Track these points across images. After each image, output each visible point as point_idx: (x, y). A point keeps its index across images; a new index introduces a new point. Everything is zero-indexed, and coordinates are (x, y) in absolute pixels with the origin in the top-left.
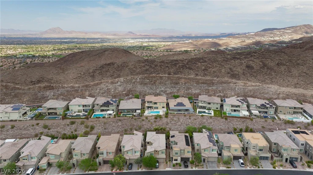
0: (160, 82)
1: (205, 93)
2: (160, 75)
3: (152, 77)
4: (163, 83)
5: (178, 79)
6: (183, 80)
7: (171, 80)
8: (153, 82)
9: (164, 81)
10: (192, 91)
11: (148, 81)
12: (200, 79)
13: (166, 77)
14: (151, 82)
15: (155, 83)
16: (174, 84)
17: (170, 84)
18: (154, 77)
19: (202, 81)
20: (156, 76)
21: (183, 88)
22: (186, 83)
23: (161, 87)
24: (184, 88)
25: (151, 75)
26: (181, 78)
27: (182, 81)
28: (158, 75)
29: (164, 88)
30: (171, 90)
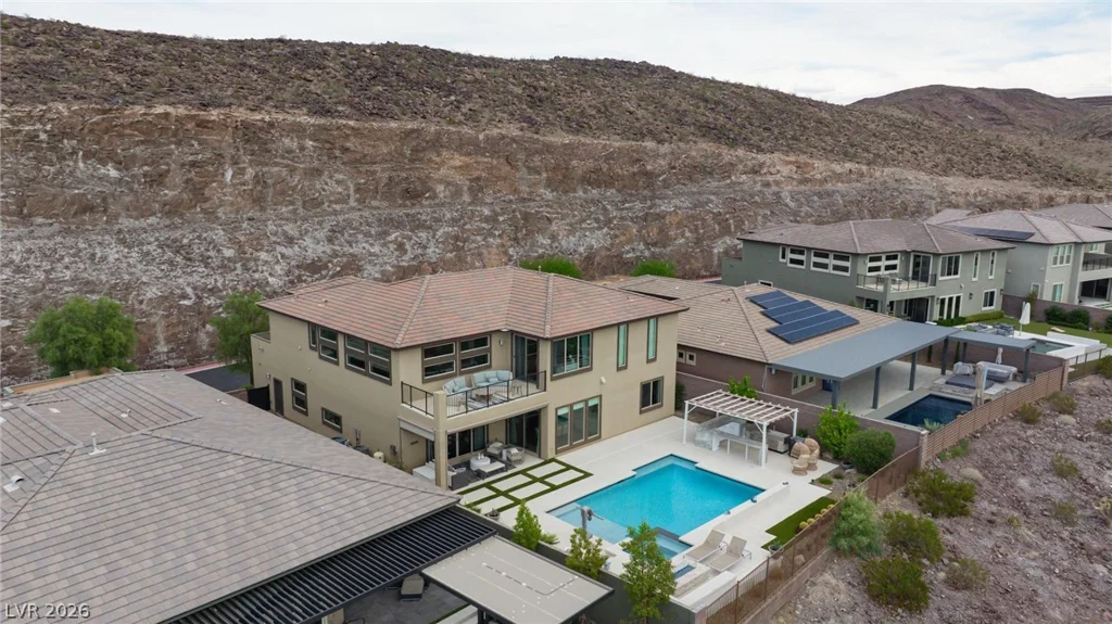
0: (257, 179)
1: (647, 244)
2: (241, 114)
3: (152, 131)
4: (284, 193)
5: (415, 150)
6: (458, 161)
7: (356, 162)
8: (177, 178)
9: (292, 170)
10: (554, 238)
11: (113, 173)
12: (570, 149)
13: (298, 130)
14: (158, 180)
15: (198, 193)
16: (388, 196)
17: (353, 203)
18: (178, 133)
19: (590, 164)
20: (203, 124)
21: (487, 220)
22: (481, 189)
23: (291, 229)
24: (492, 219)
25: (140, 109)
26: (436, 143)
27: (443, 171)
28: (214, 114)
29: (321, 235)
30: (401, 247)
